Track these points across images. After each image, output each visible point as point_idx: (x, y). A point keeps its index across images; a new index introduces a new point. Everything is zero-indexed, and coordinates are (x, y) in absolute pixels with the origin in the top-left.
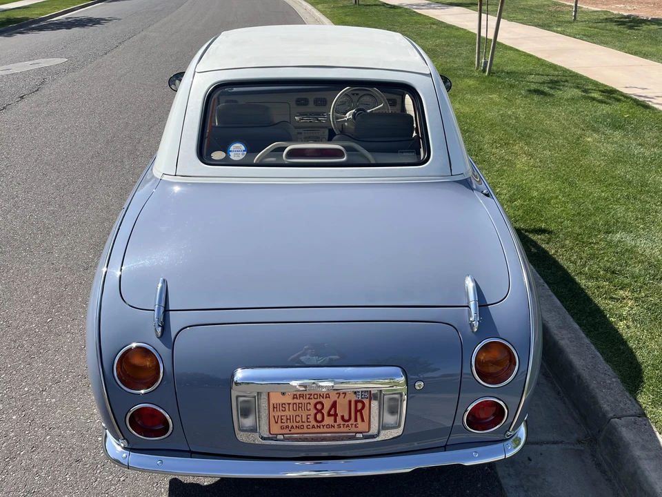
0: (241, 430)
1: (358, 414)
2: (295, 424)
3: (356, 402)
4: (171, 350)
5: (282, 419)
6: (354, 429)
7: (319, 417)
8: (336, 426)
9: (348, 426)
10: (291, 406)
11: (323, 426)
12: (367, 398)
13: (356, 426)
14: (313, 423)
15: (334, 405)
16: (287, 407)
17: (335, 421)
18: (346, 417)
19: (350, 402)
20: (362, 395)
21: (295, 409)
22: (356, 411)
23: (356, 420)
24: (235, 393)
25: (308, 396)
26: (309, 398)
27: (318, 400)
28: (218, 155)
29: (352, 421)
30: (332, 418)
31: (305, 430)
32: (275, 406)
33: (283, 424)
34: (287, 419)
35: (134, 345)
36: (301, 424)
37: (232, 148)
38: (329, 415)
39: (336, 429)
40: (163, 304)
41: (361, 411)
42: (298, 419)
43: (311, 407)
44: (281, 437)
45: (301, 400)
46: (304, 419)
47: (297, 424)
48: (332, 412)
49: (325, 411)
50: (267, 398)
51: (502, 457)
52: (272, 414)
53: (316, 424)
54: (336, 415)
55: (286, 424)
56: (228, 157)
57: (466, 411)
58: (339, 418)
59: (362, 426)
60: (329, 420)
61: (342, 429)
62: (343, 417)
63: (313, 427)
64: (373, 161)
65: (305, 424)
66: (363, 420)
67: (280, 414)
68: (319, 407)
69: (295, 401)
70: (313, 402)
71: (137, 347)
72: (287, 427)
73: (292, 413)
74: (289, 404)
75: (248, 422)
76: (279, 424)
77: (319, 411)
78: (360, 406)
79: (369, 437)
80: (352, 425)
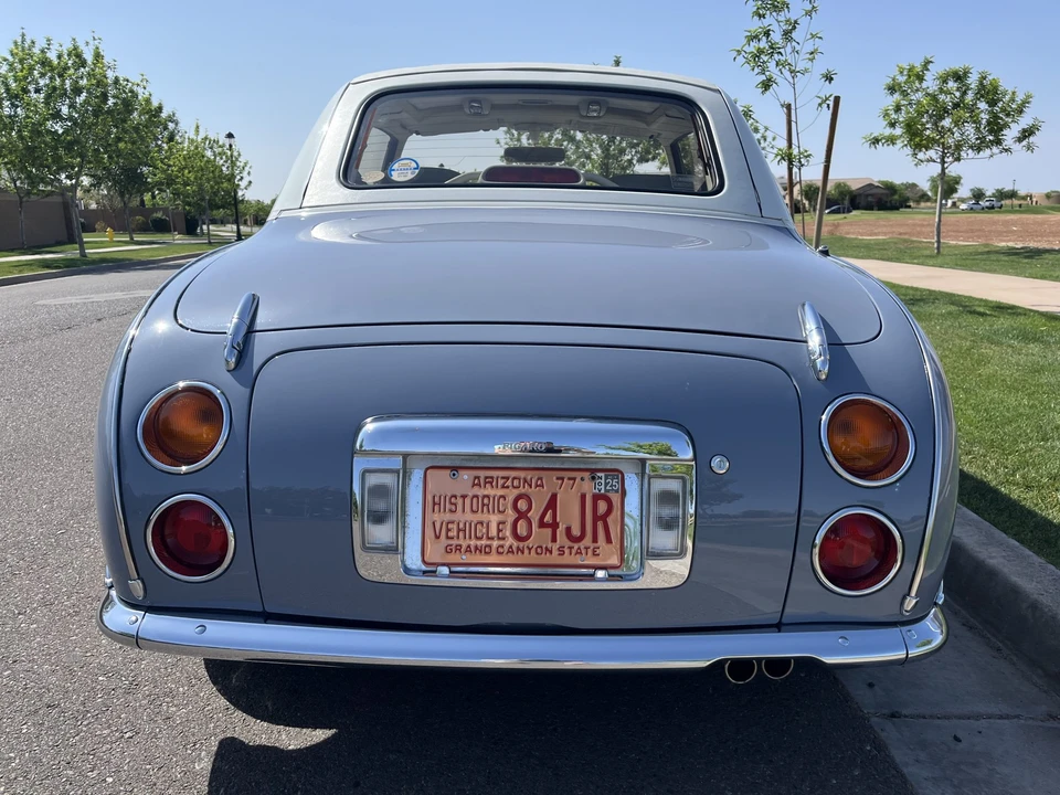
0: (365, 548)
1: (600, 525)
2: (473, 543)
3: (596, 498)
4: (248, 390)
5: (448, 530)
6: (590, 559)
7: (522, 529)
8: (555, 552)
9: (579, 552)
10: (468, 501)
11: (530, 549)
12: (617, 491)
13: (595, 554)
14: (510, 541)
15: (552, 503)
16: (460, 501)
17: (554, 539)
18: (576, 532)
19: (583, 497)
20: (606, 484)
21: (475, 500)
22: (596, 518)
23: (595, 540)
24: (359, 465)
25: (501, 482)
26: (503, 487)
27: (521, 490)
29: (588, 541)
30: (549, 531)
31: (494, 558)
32: (437, 500)
33: (450, 542)
34: (459, 530)
36: (485, 542)
38: (542, 524)
39: (554, 558)
40: (247, 322)
41: (604, 518)
42: (482, 530)
43: (508, 506)
44: (445, 570)
45: (489, 491)
46: (494, 532)
47: (479, 543)
48: (548, 518)
49: (534, 515)
50: (421, 485)
51: (901, 655)
52: (430, 517)
53: (515, 544)
54: (554, 526)
55: (454, 542)
56: (388, 177)
57: (814, 546)
58: (561, 533)
59: (606, 553)
60: (540, 536)
61: (567, 559)
62: (568, 530)
63: (510, 550)
65: (495, 543)
66: (609, 540)
67: (448, 517)
68: (522, 505)
69: (481, 492)
70: (511, 494)
71: (187, 389)
72: (458, 548)
73: (469, 516)
74: (464, 497)
75: (382, 533)
76: (444, 541)
77: (521, 515)
78: (602, 507)
79: (621, 578)
80: (587, 548)
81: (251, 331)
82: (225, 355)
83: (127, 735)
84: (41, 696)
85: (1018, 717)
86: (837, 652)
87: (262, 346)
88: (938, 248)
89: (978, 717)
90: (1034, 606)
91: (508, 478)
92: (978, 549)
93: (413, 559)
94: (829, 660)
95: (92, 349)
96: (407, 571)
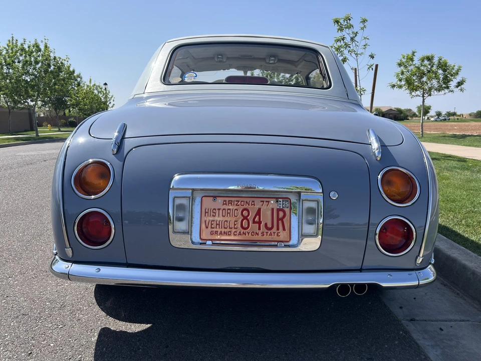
0: (174, 232)
1: (280, 222)
2: (223, 230)
3: (279, 210)
4: (122, 163)
5: (212, 224)
6: (275, 237)
7: (245, 223)
8: (260, 235)
9: (271, 235)
10: (221, 211)
11: (249, 233)
12: (288, 207)
13: (278, 235)
14: (240, 229)
15: (259, 213)
16: (217, 211)
17: (259, 229)
18: (269, 225)
19: (273, 209)
20: (283, 204)
21: (224, 211)
22: (278, 219)
23: (278, 229)
24: (172, 194)
25: (236, 203)
26: (237, 205)
27: (245, 207)
29: (275, 229)
30: (257, 225)
31: (232, 237)
32: (207, 211)
33: (213, 230)
34: (217, 224)
35: (91, 161)
36: (228, 230)
38: (254, 222)
39: (259, 237)
40: (122, 133)
41: (282, 219)
42: (227, 224)
43: (239, 214)
44: (209, 242)
45: (230, 207)
46: (232, 225)
47: (226, 230)
48: (257, 219)
49: (250, 218)
50: (200, 204)
51: (416, 283)
52: (204, 218)
53: (242, 231)
54: (260, 223)
55: (215, 230)
57: (376, 234)
58: (262, 225)
59: (283, 235)
60: (253, 227)
61: (265, 238)
62: (266, 224)
63: (240, 234)
65: (233, 230)
66: (284, 229)
67: (211, 218)
68: (245, 213)
69: (226, 207)
70: (240, 208)
71: (93, 162)
72: (216, 232)
73: (221, 218)
74: (219, 209)
75: (181, 226)
76: (209, 229)
77: (245, 218)
78: (281, 214)
79: (289, 246)
80: (274, 233)
81: (123, 138)
82: (112, 148)
83: (60, 326)
84: (20, 311)
85: (468, 321)
86: (387, 281)
87: (128, 144)
88: (422, 134)
89: (450, 321)
90: (474, 273)
91: (239, 201)
92: (447, 250)
93: (196, 237)
94: (384, 285)
95: (42, 172)
96: (193, 243)
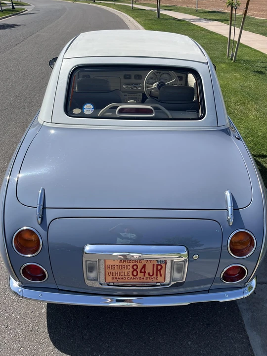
0: (88, 279)
1: (158, 272)
2: (120, 277)
3: (157, 265)
4: (47, 232)
5: (113, 274)
6: (155, 280)
7: (135, 273)
8: (145, 279)
9: (152, 278)
10: (118, 267)
11: (137, 278)
12: (164, 263)
13: (156, 279)
14: (132, 276)
15: (144, 266)
16: (116, 267)
17: (144, 276)
18: (151, 274)
19: (154, 265)
20: (161, 261)
21: (120, 266)
22: (157, 270)
23: (157, 276)
24: (85, 259)
25: (128, 261)
26: (129, 263)
27: (135, 264)
28: (77, 111)
29: (155, 276)
30: (143, 274)
31: (126, 280)
32: (109, 266)
33: (113, 277)
34: (116, 274)
35: (25, 228)
36: (124, 277)
37: (85, 107)
38: (141, 272)
39: (145, 280)
40: (42, 204)
41: (160, 270)
42: (122, 274)
43: (131, 267)
44: (112, 284)
45: (125, 264)
46: (126, 274)
47: (122, 277)
48: (143, 271)
49: (139, 270)
51: (242, 297)
52: (107, 271)
53: (133, 277)
54: (145, 272)
55: (115, 277)
56: (83, 112)
57: (223, 271)
58: (146, 274)
59: (160, 279)
60: (140, 275)
61: (148, 280)
62: (149, 273)
63: (131, 278)
64: (170, 117)
65: (126, 277)
66: (161, 276)
67: (112, 271)
68: (135, 267)
69: (121, 264)
70: (131, 264)
71: (27, 230)
72: (116, 278)
73: (119, 270)
74: (117, 265)
75: (92, 275)
76: (111, 277)
77: (135, 270)
78: (159, 267)
79: (164, 285)
80: (154, 278)
81: (44, 208)
91: (130, 261)
93: (102, 280)
96: (102, 284)
